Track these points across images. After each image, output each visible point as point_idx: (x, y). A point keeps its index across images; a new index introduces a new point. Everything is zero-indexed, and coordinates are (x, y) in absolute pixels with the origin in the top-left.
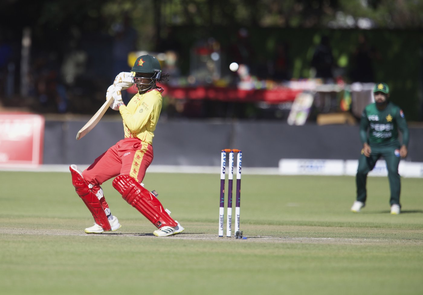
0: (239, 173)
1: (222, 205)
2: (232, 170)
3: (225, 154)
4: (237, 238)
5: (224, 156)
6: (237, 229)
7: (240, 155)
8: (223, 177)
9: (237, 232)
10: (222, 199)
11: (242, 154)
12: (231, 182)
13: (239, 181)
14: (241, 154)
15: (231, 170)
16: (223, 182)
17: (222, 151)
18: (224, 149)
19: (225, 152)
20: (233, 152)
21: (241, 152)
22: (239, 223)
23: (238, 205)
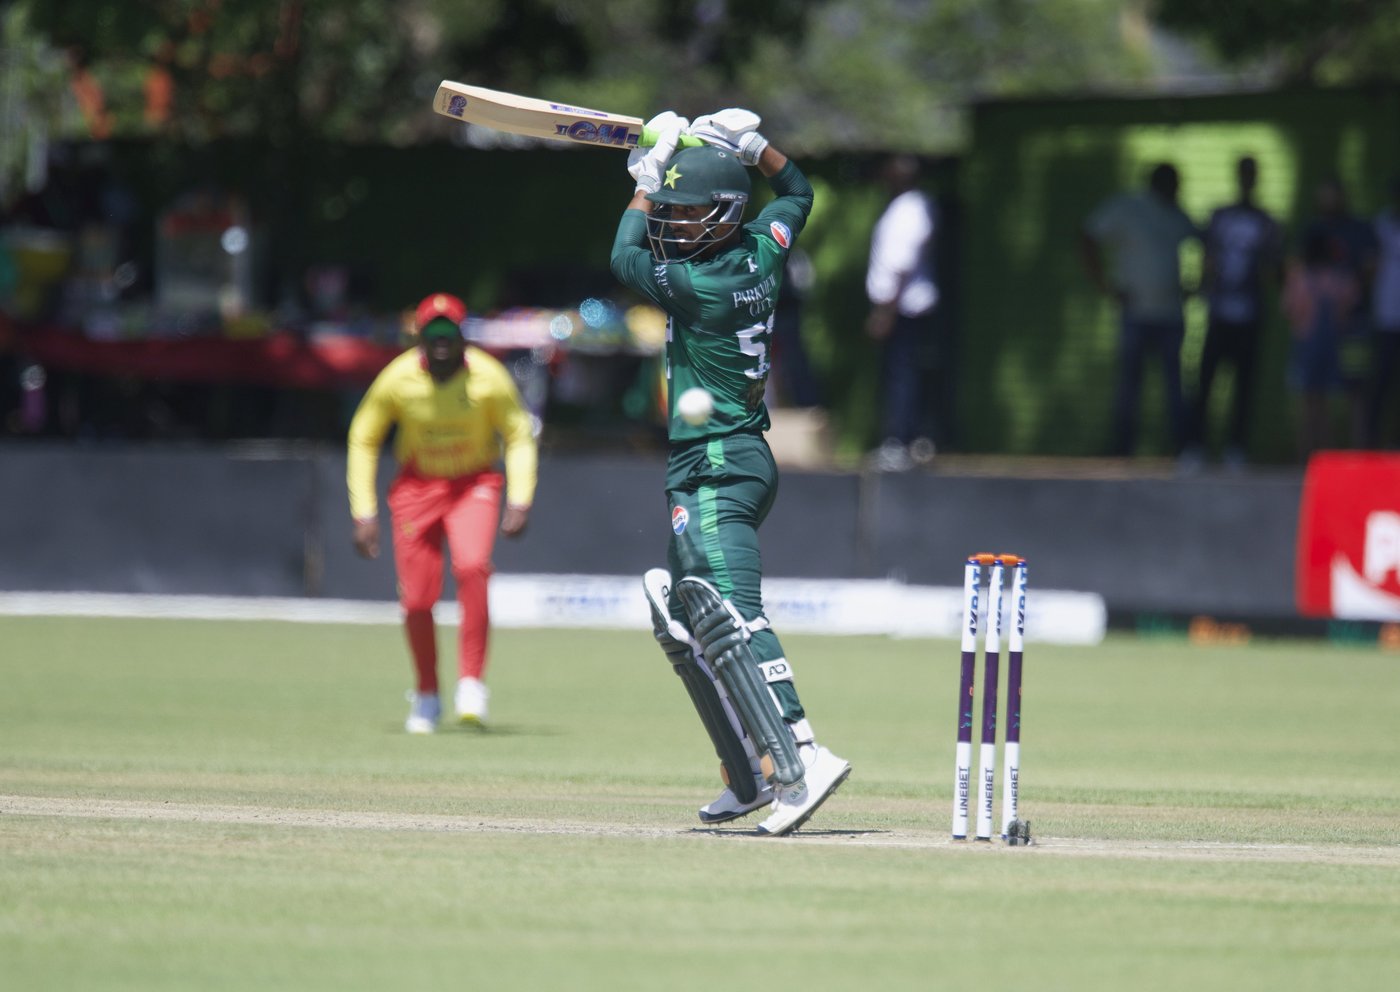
0: (1017, 633)
1: (965, 735)
2: (999, 623)
3: (978, 569)
4: (1013, 843)
5: (976, 575)
6: (1008, 817)
7: (1023, 575)
8: (968, 645)
9: (1012, 823)
10: (967, 715)
11: (1028, 571)
12: (992, 659)
13: (1016, 659)
14: (1025, 570)
15: (996, 622)
16: (968, 659)
17: (971, 559)
18: (974, 554)
19: (977, 563)
20: (1001, 563)
21: (1024, 565)
22: (1016, 795)
23: (1013, 735)
